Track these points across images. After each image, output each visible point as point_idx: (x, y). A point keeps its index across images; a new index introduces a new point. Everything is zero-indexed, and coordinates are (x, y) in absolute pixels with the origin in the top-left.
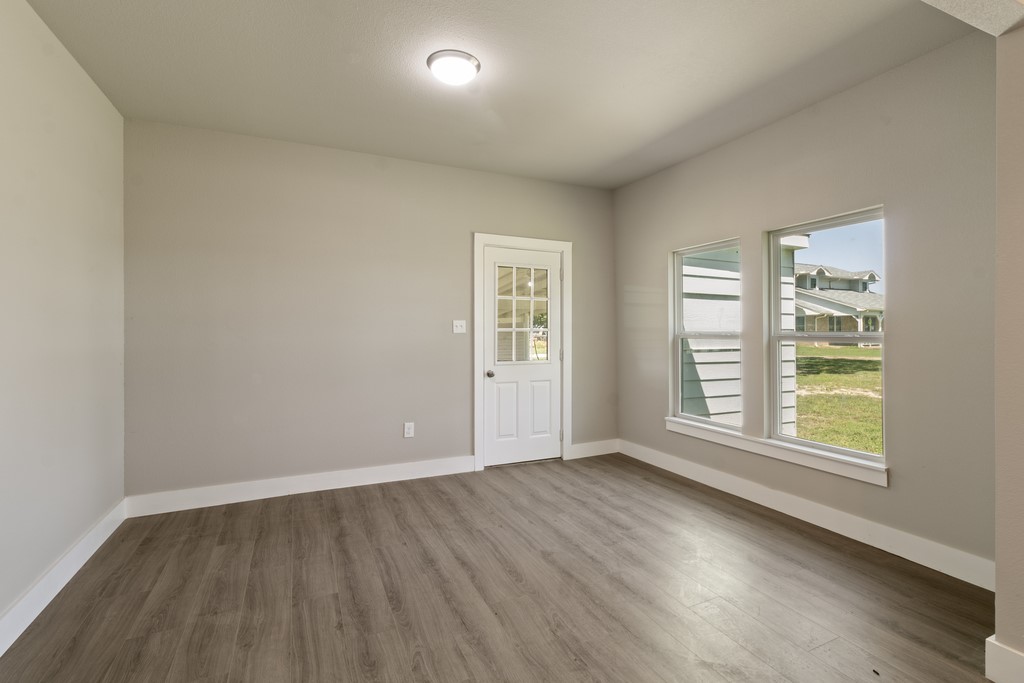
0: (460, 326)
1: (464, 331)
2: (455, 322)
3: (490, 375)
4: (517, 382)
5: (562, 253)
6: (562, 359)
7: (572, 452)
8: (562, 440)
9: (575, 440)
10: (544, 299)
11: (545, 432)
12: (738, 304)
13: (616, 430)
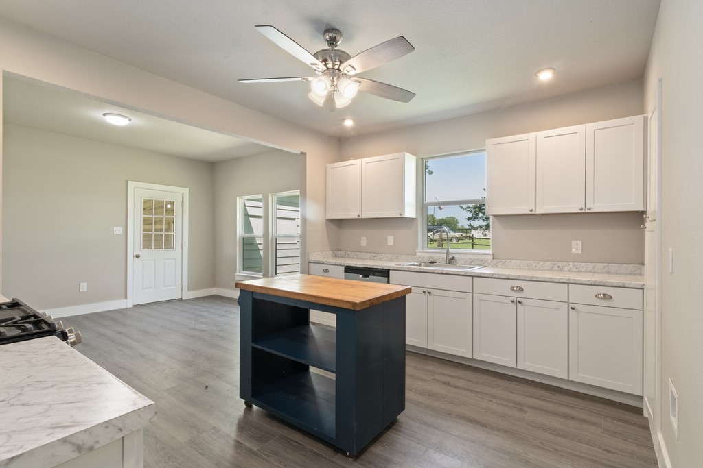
0: (118, 230)
1: (121, 233)
2: (115, 228)
3: (138, 256)
4: (155, 260)
5: (183, 194)
6: (182, 248)
7: (188, 295)
8: (182, 290)
9: (189, 289)
10: (173, 217)
11: (172, 286)
12: (261, 220)
13: (214, 284)
